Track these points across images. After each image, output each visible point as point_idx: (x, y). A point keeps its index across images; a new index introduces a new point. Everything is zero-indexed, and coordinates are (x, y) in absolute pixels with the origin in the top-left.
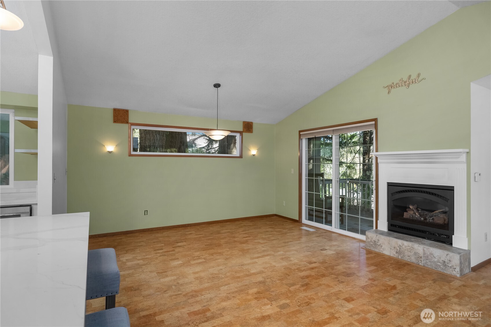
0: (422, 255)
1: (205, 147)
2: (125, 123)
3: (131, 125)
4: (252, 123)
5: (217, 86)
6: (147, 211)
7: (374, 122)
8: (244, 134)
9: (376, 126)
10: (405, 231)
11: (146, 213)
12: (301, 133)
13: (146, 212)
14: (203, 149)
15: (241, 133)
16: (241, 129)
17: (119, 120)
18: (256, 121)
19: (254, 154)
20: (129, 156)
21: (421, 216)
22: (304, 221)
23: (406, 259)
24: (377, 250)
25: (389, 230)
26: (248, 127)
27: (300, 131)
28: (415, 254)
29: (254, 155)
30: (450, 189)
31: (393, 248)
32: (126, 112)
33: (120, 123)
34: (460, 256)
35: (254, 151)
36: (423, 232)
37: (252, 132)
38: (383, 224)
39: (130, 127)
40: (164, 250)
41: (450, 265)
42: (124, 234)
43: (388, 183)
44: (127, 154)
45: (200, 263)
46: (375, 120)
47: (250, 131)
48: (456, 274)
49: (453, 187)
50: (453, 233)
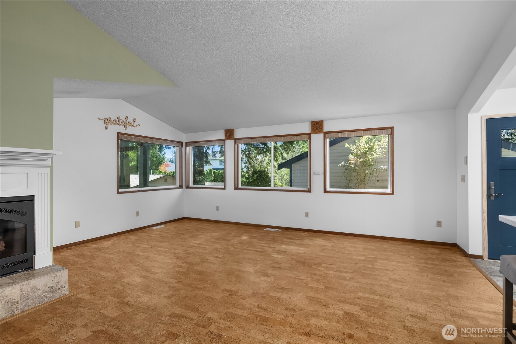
0: (18, 299)
28: (7, 303)
48: (66, 292)
49: (34, 196)
50: (34, 253)
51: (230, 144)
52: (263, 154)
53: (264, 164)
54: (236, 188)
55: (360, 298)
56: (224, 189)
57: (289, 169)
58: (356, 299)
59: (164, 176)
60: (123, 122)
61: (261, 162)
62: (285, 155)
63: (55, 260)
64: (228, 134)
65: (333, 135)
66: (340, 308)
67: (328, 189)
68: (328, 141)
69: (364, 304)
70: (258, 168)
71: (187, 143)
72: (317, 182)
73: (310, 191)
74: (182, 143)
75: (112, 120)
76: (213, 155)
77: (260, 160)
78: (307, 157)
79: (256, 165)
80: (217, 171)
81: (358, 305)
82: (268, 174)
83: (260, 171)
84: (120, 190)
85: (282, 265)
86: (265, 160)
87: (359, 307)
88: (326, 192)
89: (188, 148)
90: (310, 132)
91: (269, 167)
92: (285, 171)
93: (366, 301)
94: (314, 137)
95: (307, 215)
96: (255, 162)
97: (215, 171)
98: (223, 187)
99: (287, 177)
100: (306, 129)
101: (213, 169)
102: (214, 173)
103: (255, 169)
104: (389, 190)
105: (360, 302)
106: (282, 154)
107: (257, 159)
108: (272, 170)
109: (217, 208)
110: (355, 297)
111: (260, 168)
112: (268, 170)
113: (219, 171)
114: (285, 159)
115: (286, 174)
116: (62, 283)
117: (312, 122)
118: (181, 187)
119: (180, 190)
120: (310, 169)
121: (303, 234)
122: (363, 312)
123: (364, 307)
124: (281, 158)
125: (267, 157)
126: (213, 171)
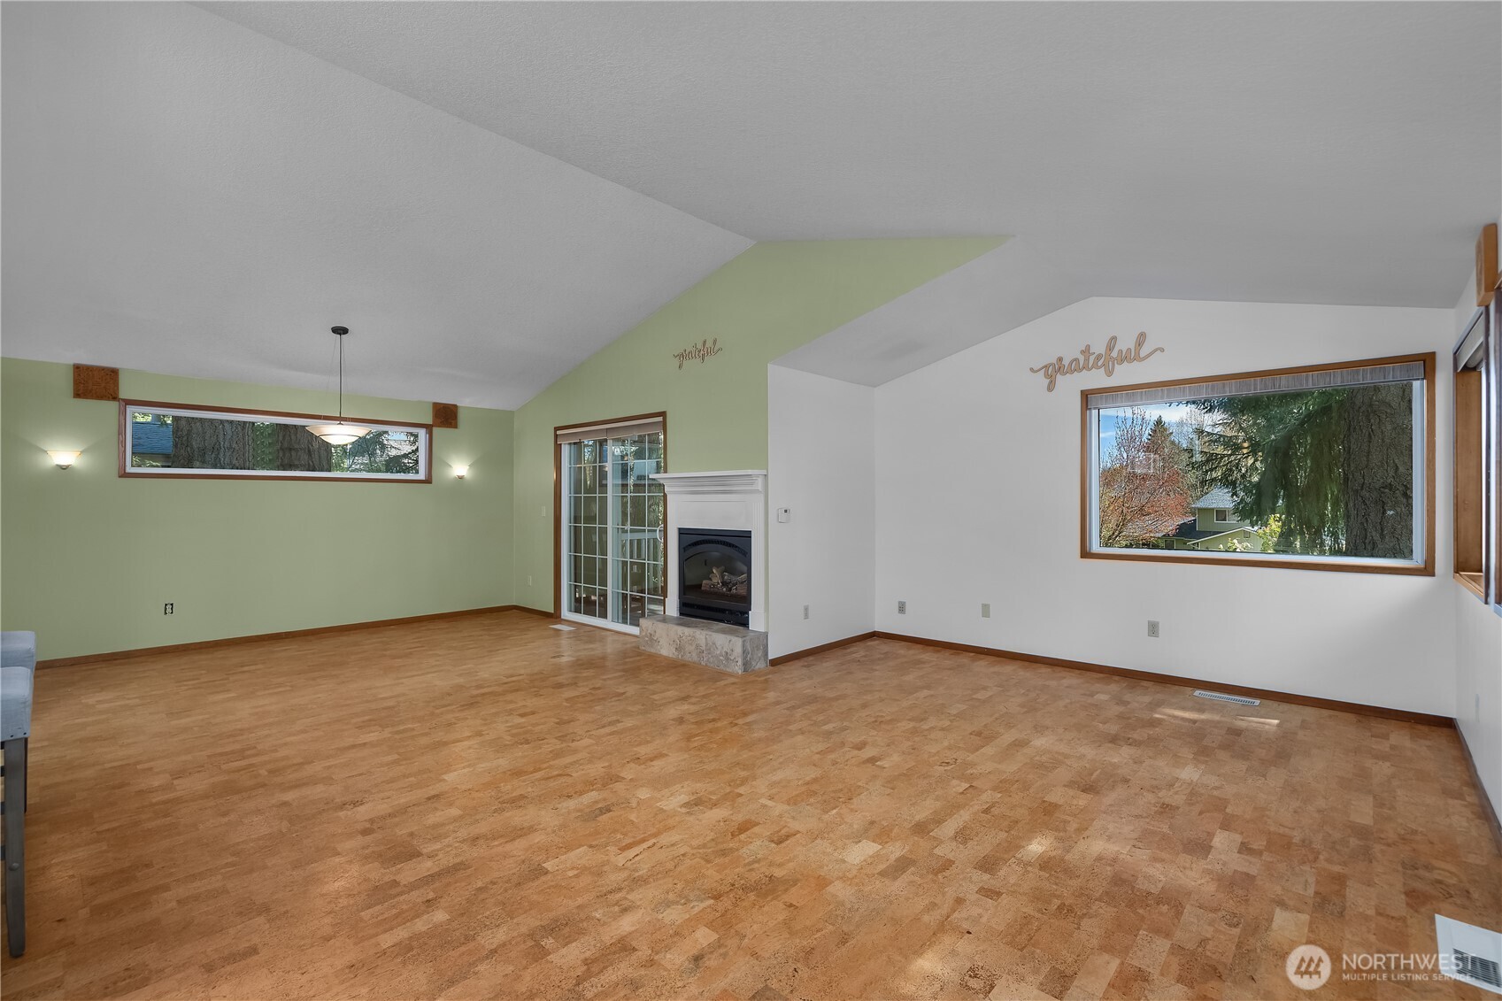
0: (704, 648)
1: (410, 453)
2: (108, 399)
3: (126, 404)
4: (455, 406)
5: (340, 331)
6: (172, 605)
7: (660, 419)
8: (436, 430)
9: (664, 424)
10: (699, 612)
11: (169, 610)
12: (558, 432)
13: (169, 607)
14: (406, 461)
15: (428, 428)
16: (429, 420)
17: (91, 392)
18: (464, 401)
19: (461, 474)
20: (120, 477)
21: (724, 583)
22: (566, 613)
23: (687, 658)
24: (653, 651)
25: (681, 614)
26: (446, 416)
27: (556, 429)
28: (698, 646)
29: (461, 478)
30: (747, 535)
31: (672, 643)
32: (112, 374)
33: (92, 398)
34: (744, 641)
35: (460, 468)
36: (723, 611)
37: (455, 426)
38: (672, 605)
39: (122, 408)
40: (202, 680)
41: (732, 658)
42: (103, 661)
43: (679, 529)
44: (115, 472)
45: (276, 693)
46: (663, 414)
47: (451, 423)
49: (750, 532)
50: (751, 608)
55: (427, 907)
58: (431, 895)
60: (1099, 357)
66: (441, 856)
69: (402, 898)
71: (1455, 353)
74: (1426, 358)
75: (1066, 362)
81: (413, 887)
87: (403, 882)
93: (405, 907)
105: (417, 896)
110: (444, 900)
122: (386, 879)
123: (393, 891)
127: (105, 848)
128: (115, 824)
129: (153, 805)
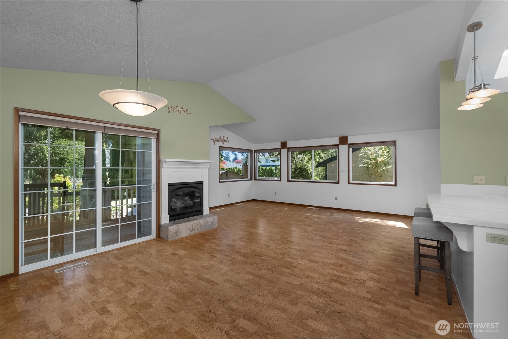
0: (203, 225)
7: (157, 132)
9: (159, 136)
12: (22, 114)
22: (21, 268)
24: (177, 238)
25: (170, 221)
30: (201, 183)
31: (188, 230)
43: (169, 184)
48: (216, 226)
49: (203, 182)
50: (203, 208)
51: (284, 151)
52: (303, 154)
53: (304, 162)
54: (288, 181)
56: (280, 181)
57: (325, 167)
59: (226, 172)
61: (302, 160)
62: (322, 155)
63: (209, 212)
64: (283, 145)
65: (354, 146)
67: (351, 181)
68: (351, 150)
70: (299, 166)
71: (255, 151)
72: (343, 177)
73: (338, 183)
74: (252, 150)
76: (262, 155)
77: (300, 159)
78: (337, 159)
79: (298, 163)
80: (264, 168)
82: (308, 170)
83: (301, 168)
84: (221, 181)
85: (319, 223)
86: (305, 158)
88: (349, 183)
89: (256, 154)
90: (339, 144)
91: (308, 165)
92: (321, 169)
94: (341, 147)
95: (336, 199)
96: (297, 160)
97: (263, 167)
98: (280, 180)
99: (323, 173)
100: (336, 141)
101: (261, 166)
102: (262, 169)
103: (296, 166)
104: (393, 183)
106: (319, 153)
107: (299, 158)
108: (311, 167)
109: (276, 194)
111: (301, 166)
112: (307, 167)
113: (266, 168)
114: (322, 158)
115: (323, 170)
116: (215, 221)
117: (340, 137)
118: (251, 179)
119: (251, 181)
120: (339, 168)
121: (333, 211)
124: (318, 157)
125: (307, 156)
126: (261, 168)
127: (397, 268)
128: (392, 274)
129: (379, 274)
